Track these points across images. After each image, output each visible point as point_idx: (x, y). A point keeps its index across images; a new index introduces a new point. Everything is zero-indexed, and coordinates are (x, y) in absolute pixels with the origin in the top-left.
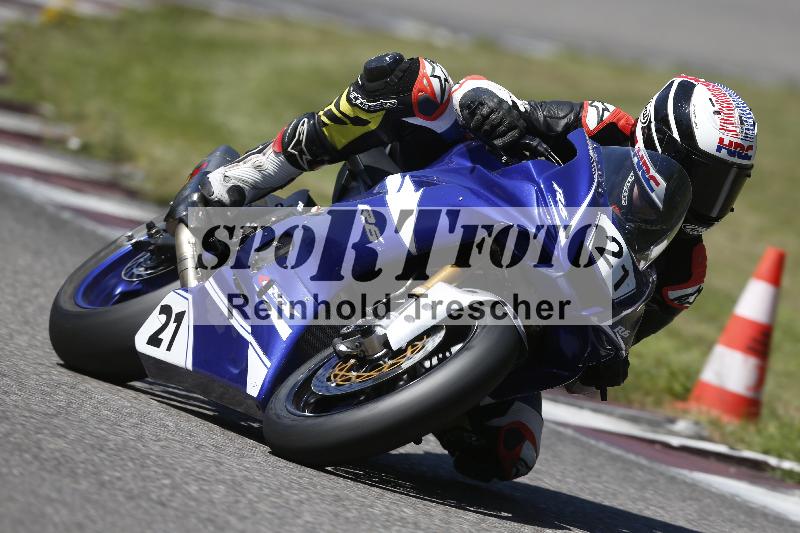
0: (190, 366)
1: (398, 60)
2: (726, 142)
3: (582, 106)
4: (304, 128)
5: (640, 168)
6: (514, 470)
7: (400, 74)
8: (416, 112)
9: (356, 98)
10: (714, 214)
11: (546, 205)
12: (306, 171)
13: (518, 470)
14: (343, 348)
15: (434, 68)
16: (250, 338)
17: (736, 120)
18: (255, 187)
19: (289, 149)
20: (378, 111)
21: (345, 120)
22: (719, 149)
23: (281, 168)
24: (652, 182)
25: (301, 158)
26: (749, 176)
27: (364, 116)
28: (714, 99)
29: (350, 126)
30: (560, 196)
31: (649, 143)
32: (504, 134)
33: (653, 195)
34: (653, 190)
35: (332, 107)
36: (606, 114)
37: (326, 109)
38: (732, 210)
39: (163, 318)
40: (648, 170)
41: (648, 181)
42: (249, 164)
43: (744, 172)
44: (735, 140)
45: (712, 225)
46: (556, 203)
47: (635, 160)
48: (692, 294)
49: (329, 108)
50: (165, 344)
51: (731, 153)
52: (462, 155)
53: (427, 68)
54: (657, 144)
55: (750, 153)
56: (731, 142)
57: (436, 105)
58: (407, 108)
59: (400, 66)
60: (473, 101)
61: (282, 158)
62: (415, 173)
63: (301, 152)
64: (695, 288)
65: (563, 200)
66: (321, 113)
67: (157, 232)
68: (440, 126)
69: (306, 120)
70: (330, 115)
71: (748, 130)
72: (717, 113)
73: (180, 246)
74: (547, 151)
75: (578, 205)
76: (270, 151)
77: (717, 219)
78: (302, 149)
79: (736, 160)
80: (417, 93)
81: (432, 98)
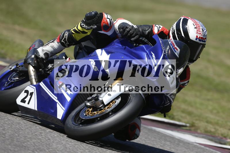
0: (36, 109)
1: (96, 14)
2: (198, 37)
3: (152, 26)
4: (67, 34)
5: (171, 45)
6: (133, 137)
7: (97, 18)
8: (102, 29)
9: (83, 25)
10: (194, 59)
11: (150, 59)
12: (67, 47)
13: (135, 137)
14: (88, 104)
15: (107, 16)
16: (57, 101)
17: (201, 30)
18: (52, 53)
19: (62, 41)
20: (91, 29)
21: (80, 32)
22: (196, 39)
23: (59, 47)
24: (175, 49)
25: (66, 44)
26: (205, 47)
27: (86, 31)
28: (194, 24)
29: (81, 34)
30: (154, 56)
31: (174, 38)
32: (134, 37)
33: (176, 53)
34: (176, 52)
35: (75, 28)
36: (160, 29)
37: (73, 29)
38: (199, 58)
39: (26, 94)
40: (174, 46)
41: (174, 49)
42: (50, 46)
43: (204, 46)
44: (201, 36)
45: (194, 62)
46: (153, 58)
47: (170, 43)
48: (186, 83)
49: (74, 28)
50: (27, 102)
51: (200, 40)
52: (118, 43)
53: (105, 16)
54: (177, 38)
55: (205, 40)
56: (200, 37)
57: (108, 27)
58: (99, 28)
59: (97, 16)
60: (123, 27)
61: (60, 44)
62: (105, 49)
63: (66, 42)
64: (187, 81)
65: (155, 57)
66: (72, 30)
67: (19, 66)
68: (109, 33)
69: (67, 32)
70: (75, 31)
71: (204, 33)
72: (196, 28)
73: (30, 72)
74: (147, 42)
75: (159, 59)
76: (56, 42)
77: (195, 60)
78: (66, 41)
79: (201, 42)
80: (103, 24)
81: (107, 25)
